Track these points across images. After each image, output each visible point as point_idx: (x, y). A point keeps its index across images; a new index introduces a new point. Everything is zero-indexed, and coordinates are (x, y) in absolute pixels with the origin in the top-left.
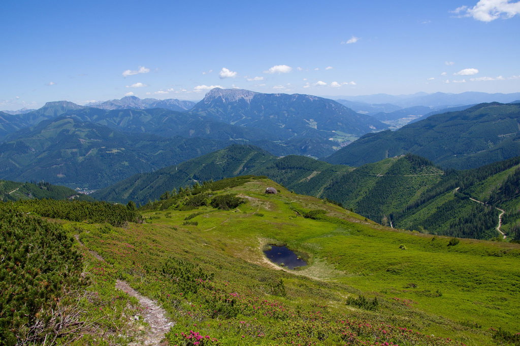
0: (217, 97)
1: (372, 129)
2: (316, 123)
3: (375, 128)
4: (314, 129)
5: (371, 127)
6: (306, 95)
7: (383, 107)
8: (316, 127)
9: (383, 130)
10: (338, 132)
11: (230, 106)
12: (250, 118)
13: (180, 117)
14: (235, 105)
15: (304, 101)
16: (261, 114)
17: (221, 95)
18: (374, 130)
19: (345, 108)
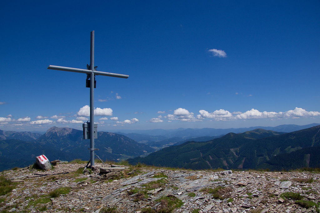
0: (54, 132)
1: (145, 153)
2: (112, 149)
3: (146, 152)
4: (110, 153)
5: (144, 152)
6: (107, 132)
7: (157, 138)
8: (111, 152)
9: (151, 153)
10: (124, 155)
11: (61, 138)
12: (73, 146)
13: (27, 145)
14: (65, 137)
15: (106, 136)
16: (80, 144)
17: (57, 131)
18: (146, 153)
19: (131, 140)
